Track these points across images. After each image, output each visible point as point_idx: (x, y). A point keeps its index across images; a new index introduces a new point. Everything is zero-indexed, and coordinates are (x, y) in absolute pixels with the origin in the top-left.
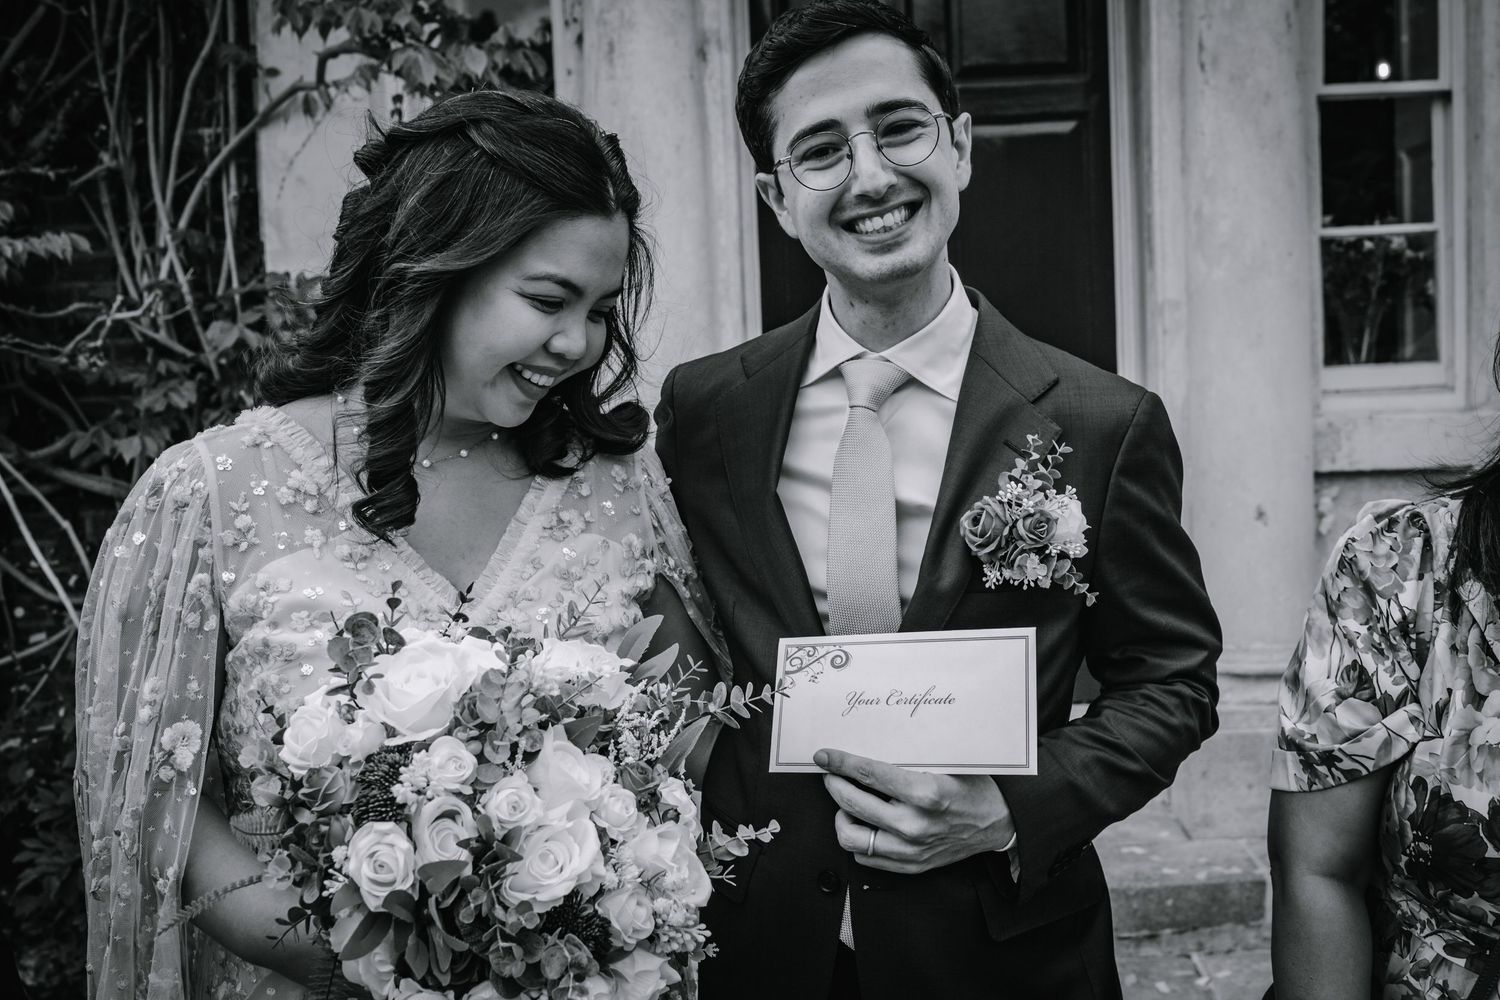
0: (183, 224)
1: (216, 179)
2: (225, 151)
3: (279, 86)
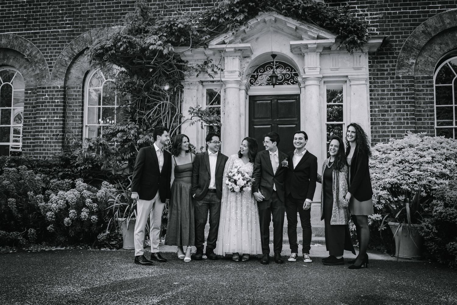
0: (171, 136)
1: (176, 130)
2: (177, 127)
3: (185, 119)
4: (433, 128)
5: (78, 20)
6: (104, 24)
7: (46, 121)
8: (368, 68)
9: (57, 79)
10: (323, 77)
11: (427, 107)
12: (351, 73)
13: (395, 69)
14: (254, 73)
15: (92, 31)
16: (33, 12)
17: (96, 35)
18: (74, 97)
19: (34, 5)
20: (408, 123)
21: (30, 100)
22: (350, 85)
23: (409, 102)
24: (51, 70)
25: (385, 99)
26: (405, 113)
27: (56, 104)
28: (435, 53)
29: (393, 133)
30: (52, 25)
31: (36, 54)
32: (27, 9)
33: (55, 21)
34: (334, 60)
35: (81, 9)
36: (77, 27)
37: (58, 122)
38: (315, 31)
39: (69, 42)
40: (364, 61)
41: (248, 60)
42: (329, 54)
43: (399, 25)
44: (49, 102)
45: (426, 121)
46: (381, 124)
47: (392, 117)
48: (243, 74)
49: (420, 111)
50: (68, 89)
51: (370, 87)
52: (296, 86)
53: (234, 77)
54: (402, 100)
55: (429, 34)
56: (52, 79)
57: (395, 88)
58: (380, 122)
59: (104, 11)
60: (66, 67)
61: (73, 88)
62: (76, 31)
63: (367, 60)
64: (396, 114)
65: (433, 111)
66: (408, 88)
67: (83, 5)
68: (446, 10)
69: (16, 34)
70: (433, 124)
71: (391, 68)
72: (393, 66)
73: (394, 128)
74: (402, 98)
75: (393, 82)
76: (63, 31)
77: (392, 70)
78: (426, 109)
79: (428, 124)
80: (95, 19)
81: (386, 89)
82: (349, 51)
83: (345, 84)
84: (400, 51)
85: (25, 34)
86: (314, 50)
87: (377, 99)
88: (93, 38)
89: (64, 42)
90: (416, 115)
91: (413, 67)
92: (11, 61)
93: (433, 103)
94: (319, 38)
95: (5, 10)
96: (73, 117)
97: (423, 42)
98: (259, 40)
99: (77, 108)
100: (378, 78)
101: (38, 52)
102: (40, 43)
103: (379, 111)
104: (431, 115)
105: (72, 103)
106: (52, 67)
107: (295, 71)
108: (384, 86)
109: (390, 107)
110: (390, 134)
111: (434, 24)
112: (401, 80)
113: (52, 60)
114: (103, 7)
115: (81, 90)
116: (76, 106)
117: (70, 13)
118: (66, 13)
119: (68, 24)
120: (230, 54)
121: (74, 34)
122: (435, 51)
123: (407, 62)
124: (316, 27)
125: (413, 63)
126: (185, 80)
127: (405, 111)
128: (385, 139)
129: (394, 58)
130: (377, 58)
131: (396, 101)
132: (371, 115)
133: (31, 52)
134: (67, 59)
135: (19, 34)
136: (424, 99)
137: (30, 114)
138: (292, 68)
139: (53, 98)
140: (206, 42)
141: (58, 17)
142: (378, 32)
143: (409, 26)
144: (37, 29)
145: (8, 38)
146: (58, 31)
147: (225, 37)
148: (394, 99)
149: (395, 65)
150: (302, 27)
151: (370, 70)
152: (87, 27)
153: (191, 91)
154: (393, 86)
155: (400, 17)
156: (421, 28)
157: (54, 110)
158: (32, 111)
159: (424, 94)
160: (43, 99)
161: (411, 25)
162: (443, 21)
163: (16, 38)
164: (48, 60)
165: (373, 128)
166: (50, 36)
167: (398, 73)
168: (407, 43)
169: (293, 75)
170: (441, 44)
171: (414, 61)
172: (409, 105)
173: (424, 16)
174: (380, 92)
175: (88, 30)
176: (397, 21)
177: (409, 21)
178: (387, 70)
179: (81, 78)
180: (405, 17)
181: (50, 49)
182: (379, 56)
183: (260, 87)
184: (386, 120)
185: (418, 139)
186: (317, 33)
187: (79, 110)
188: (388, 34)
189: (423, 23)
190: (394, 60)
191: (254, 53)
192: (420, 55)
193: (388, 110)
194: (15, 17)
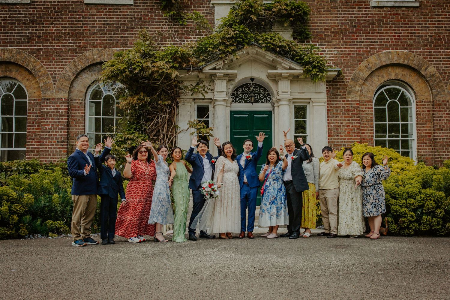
4: (372, 139)
5: (80, 40)
6: (105, 45)
7: (51, 129)
8: (326, 93)
9: (61, 92)
10: (293, 99)
11: (369, 123)
12: (313, 96)
13: (345, 94)
14: (234, 92)
15: (94, 51)
16: (36, 30)
17: (98, 54)
18: (77, 108)
19: (37, 24)
20: (355, 136)
21: (33, 110)
22: (313, 106)
23: (356, 120)
24: (55, 84)
25: (339, 117)
26: (353, 128)
27: (61, 114)
28: (375, 83)
29: (344, 144)
30: (55, 43)
31: (40, 68)
32: (30, 27)
33: (58, 40)
34: (301, 86)
35: (83, 30)
36: (80, 46)
37: (63, 130)
38: (287, 63)
39: (72, 59)
40: (323, 88)
41: (232, 82)
42: (297, 81)
43: (348, 60)
44: (53, 112)
45: (367, 135)
46: (335, 136)
47: (343, 131)
48: (228, 94)
49: (363, 127)
50: (70, 101)
51: (328, 107)
52: (269, 104)
53: (222, 96)
54: (351, 118)
55: (371, 68)
56: (56, 92)
57: (346, 109)
58: (335, 134)
59: (105, 34)
60: (70, 81)
61: (75, 100)
62: (79, 49)
63: (325, 87)
64: (346, 129)
65: (373, 127)
66: (355, 109)
67: (85, 27)
68: (382, 51)
69: (19, 49)
70: (372, 136)
71: (343, 93)
72: (345, 92)
73: (345, 139)
74: (351, 117)
75: (345, 104)
76: (67, 49)
77: (343, 95)
78: (368, 125)
79: (369, 137)
80: (97, 40)
81: (339, 109)
82: (313, 79)
83: (309, 105)
84: (349, 81)
85: (28, 49)
86: (286, 78)
87: (333, 117)
88: (95, 57)
89: (67, 59)
90: (361, 130)
91: (359, 93)
92: (14, 73)
93: (372, 121)
94: (290, 68)
95: (8, 27)
96: (76, 126)
97: (365, 74)
98: (242, 66)
99: (80, 118)
100: (333, 101)
101: (42, 67)
102: (44, 59)
103: (334, 126)
104: (371, 130)
105: (75, 114)
106: (56, 81)
107: (268, 92)
108: (338, 107)
109: (342, 123)
110: (342, 144)
111: (374, 61)
112: (350, 102)
113: (56, 74)
114: (104, 30)
115: (84, 102)
116: (79, 116)
117: (73, 34)
118: (69, 34)
119: (71, 43)
120: (220, 78)
121: (77, 53)
122: (375, 82)
123: (354, 89)
124: (289, 60)
125: (359, 90)
126: (181, 98)
127: (353, 126)
128: (338, 148)
129: (345, 85)
130: (333, 85)
131: (346, 119)
132: (328, 129)
133: (35, 67)
134: (70, 74)
135: (22, 49)
136: (366, 117)
137: (33, 123)
138: (265, 90)
139: (57, 109)
140: (201, 67)
141: (61, 36)
142: (333, 65)
143: (356, 62)
144: (40, 46)
145: (11, 53)
146: (62, 49)
147: (216, 64)
148: (345, 117)
149: (346, 91)
150: (278, 59)
151: (327, 94)
152: (90, 47)
153: (185, 106)
154: (344, 107)
155: (349, 54)
156: (364, 64)
157: (59, 119)
158: (36, 119)
159: (366, 114)
160: (47, 109)
161: (358, 61)
162: (380, 59)
163: (20, 52)
164: (52, 74)
165: (330, 139)
166: (54, 52)
167: (348, 97)
168: (354, 75)
169: (266, 95)
170: (379, 76)
171: (360, 89)
172: (356, 122)
173: (367, 55)
174: (335, 112)
175: (90, 49)
176: (347, 57)
177: (356, 58)
178: (340, 95)
179: (83, 92)
180: (353, 54)
181: (54, 65)
182: (334, 84)
183: (240, 104)
184: (339, 133)
185: (363, 148)
186: (290, 65)
187: (82, 120)
188: (341, 67)
189: (366, 60)
190: (345, 87)
191: (238, 77)
192: (364, 84)
193: (341, 126)
194: (18, 33)
